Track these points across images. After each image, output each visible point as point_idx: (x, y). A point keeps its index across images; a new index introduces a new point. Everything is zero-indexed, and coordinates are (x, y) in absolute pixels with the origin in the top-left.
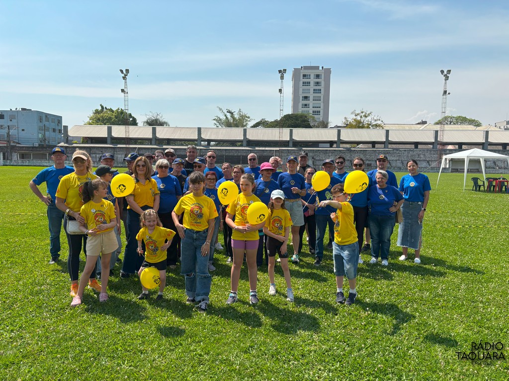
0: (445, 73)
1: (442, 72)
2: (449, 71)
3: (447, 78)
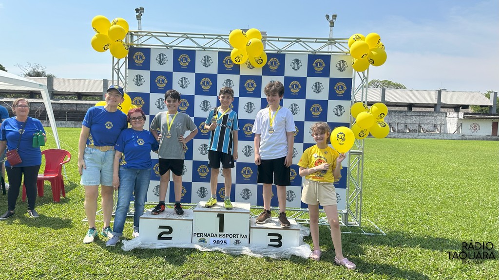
0: (331, 18)
1: (328, 17)
2: (335, 16)
3: (332, 24)
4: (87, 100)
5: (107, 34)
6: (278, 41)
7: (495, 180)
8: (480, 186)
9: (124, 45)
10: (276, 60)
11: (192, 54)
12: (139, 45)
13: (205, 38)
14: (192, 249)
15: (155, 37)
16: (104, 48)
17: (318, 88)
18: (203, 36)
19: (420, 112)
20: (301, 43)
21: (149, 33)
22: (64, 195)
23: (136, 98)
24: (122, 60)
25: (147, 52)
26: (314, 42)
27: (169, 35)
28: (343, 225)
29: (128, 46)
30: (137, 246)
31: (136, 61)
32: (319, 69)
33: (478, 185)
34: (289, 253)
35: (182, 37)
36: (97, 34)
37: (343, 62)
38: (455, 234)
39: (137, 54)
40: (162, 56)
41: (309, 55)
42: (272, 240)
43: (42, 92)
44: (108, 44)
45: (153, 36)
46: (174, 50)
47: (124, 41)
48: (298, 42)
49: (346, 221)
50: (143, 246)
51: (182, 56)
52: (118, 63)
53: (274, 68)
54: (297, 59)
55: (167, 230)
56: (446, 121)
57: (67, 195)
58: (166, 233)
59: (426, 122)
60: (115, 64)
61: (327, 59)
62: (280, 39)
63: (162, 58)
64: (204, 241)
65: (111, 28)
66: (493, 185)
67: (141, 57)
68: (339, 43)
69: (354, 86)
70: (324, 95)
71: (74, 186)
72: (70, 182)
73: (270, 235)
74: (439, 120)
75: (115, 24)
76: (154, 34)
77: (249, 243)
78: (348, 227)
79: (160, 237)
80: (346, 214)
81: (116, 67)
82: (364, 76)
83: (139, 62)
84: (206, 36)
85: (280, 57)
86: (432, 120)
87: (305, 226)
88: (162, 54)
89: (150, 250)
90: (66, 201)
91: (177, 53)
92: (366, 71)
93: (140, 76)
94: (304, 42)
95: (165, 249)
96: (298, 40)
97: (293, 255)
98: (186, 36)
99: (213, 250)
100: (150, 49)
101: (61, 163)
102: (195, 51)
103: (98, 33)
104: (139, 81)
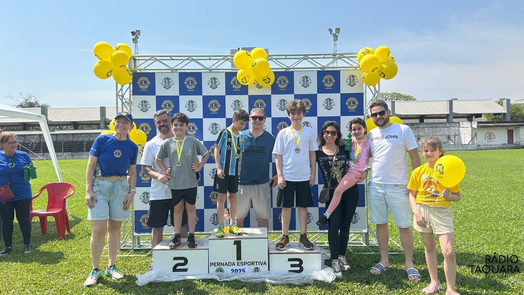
1: (331, 30)
2: (338, 30)
3: (336, 38)
4: (83, 129)
5: (109, 60)
6: (286, 58)
7: (515, 190)
8: (501, 197)
9: (127, 70)
10: (285, 78)
11: (198, 76)
12: (143, 70)
13: (211, 59)
14: (209, 279)
15: (159, 61)
16: (107, 75)
17: (329, 104)
18: (208, 58)
19: (433, 123)
20: (310, 60)
21: (153, 57)
22: (69, 231)
23: (142, 125)
24: (127, 86)
25: (151, 76)
26: (322, 58)
27: (173, 58)
28: (365, 245)
29: (132, 71)
30: (152, 280)
31: (141, 87)
32: (329, 85)
33: (498, 196)
34: (312, 278)
35: (187, 59)
36: (99, 60)
37: (353, 76)
38: (481, 248)
39: (141, 79)
40: (167, 80)
41: (318, 71)
42: (292, 266)
43: (40, 123)
44: (111, 71)
45: (157, 60)
46: (180, 73)
47: (127, 66)
48: (306, 59)
49: (367, 242)
50: (158, 279)
51: (188, 79)
52: (121, 89)
53: (283, 86)
54: (306, 77)
55: (182, 261)
56: (459, 131)
57: (72, 230)
58: (181, 265)
59: (439, 134)
60: (118, 90)
61: (336, 74)
62: (287, 57)
63: (167, 82)
64: (221, 271)
65: (114, 54)
66: (514, 195)
67: (145, 82)
68: (348, 58)
69: (366, 100)
70: (336, 111)
71: (78, 221)
72: (73, 217)
73: (290, 260)
74: (452, 130)
75: (117, 49)
76: (157, 58)
77: (269, 270)
78: (370, 247)
79: (175, 269)
80: (367, 234)
81: (120, 94)
82: (375, 89)
83: (144, 87)
84: (211, 58)
85: (289, 75)
86: (445, 131)
87: (325, 249)
88: (168, 78)
89: (166, 283)
90: (71, 236)
91: (183, 76)
92: (377, 85)
93: (145, 102)
94: (312, 59)
95: (182, 281)
96: (306, 57)
97: (315, 280)
98: (191, 58)
99: (232, 280)
100: (154, 73)
101: (65, 197)
102: (201, 73)
103: (101, 59)
104: (144, 106)
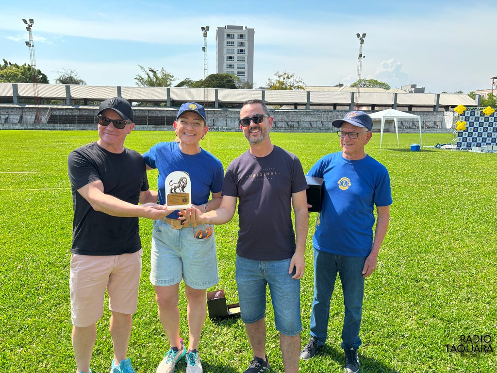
1: (358, 35)
2: (364, 35)
3: (362, 41)
19: (424, 112)
59: (428, 120)
